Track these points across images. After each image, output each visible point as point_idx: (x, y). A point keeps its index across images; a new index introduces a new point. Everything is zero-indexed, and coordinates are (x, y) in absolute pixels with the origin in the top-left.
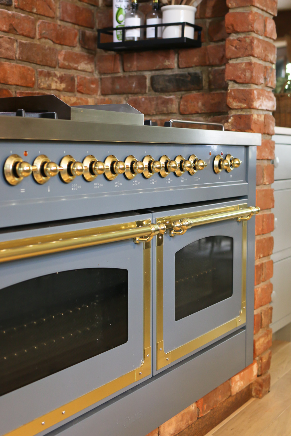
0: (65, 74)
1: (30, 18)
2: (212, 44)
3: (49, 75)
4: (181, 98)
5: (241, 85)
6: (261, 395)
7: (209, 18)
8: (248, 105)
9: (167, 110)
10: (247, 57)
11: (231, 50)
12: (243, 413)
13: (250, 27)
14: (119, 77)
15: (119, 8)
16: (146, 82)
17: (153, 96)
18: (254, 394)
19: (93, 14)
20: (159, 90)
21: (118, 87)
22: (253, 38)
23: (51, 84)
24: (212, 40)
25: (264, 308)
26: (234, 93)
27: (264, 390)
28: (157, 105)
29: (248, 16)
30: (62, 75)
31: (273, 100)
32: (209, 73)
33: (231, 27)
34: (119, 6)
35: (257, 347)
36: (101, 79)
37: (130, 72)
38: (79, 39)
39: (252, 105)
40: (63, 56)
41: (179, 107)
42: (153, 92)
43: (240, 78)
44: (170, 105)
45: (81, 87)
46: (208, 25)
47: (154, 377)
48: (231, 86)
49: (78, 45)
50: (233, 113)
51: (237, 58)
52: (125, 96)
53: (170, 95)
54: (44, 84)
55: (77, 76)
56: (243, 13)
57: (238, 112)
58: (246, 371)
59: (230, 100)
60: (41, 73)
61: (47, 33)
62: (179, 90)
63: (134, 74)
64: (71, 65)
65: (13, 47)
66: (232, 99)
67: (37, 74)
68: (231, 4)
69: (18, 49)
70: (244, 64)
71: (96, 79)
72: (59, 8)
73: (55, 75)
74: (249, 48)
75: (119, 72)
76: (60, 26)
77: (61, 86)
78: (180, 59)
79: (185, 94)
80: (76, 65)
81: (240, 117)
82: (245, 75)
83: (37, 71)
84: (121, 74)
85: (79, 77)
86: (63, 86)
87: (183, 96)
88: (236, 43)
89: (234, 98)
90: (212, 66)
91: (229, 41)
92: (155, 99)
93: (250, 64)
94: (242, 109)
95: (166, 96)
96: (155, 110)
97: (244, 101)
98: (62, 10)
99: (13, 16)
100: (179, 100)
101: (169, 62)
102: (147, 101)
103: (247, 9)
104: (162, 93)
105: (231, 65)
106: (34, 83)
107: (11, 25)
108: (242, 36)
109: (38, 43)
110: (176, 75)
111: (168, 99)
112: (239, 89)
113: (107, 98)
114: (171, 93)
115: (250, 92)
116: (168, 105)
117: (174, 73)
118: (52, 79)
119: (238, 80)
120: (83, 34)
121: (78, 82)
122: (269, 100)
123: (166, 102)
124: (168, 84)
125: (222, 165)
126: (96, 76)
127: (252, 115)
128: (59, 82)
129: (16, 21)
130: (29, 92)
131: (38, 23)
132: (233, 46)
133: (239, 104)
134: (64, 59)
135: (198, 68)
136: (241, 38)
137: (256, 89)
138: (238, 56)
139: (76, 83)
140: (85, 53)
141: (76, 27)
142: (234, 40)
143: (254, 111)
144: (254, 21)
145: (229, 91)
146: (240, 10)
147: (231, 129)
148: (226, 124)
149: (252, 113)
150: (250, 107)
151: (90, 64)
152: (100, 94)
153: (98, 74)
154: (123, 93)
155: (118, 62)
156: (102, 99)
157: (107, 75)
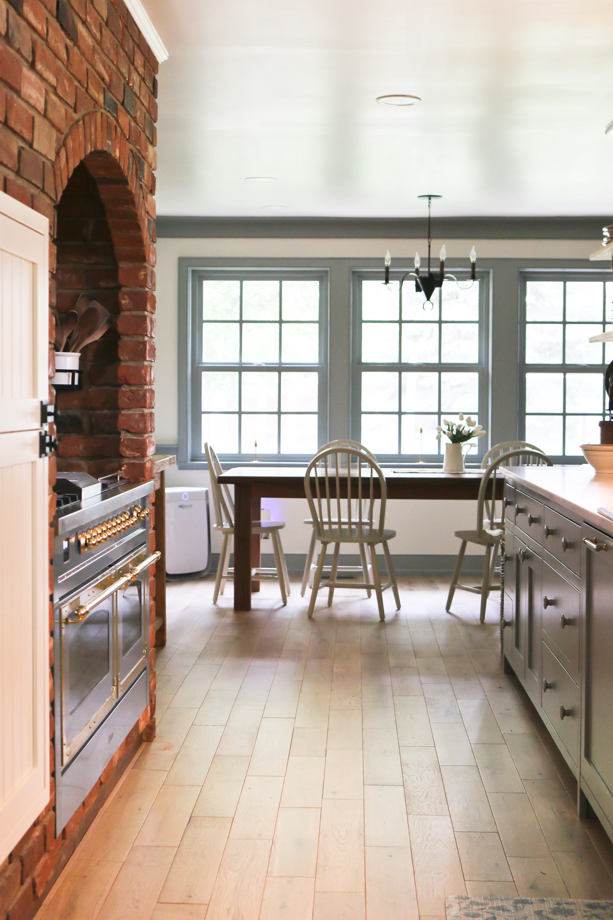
2: (93, 389)
5: (134, 435)
6: (151, 740)
7: (90, 361)
8: (141, 454)
10: (140, 409)
11: (123, 400)
13: (143, 381)
18: (144, 738)
22: (146, 391)
24: (93, 384)
27: (152, 735)
29: (141, 371)
32: (91, 416)
33: (123, 379)
39: (146, 454)
43: (133, 428)
46: (88, 368)
48: (124, 436)
50: (126, 461)
51: (129, 409)
56: (137, 367)
57: (130, 460)
59: (123, 449)
66: (125, 448)
68: (123, 356)
70: (137, 416)
78: (58, 401)
79: (64, 436)
81: (134, 465)
82: (138, 426)
87: (62, 439)
88: (128, 394)
89: (127, 447)
90: (93, 409)
91: (121, 392)
94: (135, 458)
97: (137, 450)
103: (140, 363)
105: (123, 415)
108: (134, 388)
112: (133, 439)
115: (143, 442)
119: (131, 430)
127: (145, 463)
132: (125, 397)
133: (132, 453)
135: (77, 410)
136: (134, 390)
137: (147, 438)
138: (131, 407)
142: (126, 391)
143: (146, 459)
144: (146, 374)
145: (122, 440)
146: (132, 364)
147: (124, 476)
148: (119, 472)
149: (145, 461)
150: (144, 455)
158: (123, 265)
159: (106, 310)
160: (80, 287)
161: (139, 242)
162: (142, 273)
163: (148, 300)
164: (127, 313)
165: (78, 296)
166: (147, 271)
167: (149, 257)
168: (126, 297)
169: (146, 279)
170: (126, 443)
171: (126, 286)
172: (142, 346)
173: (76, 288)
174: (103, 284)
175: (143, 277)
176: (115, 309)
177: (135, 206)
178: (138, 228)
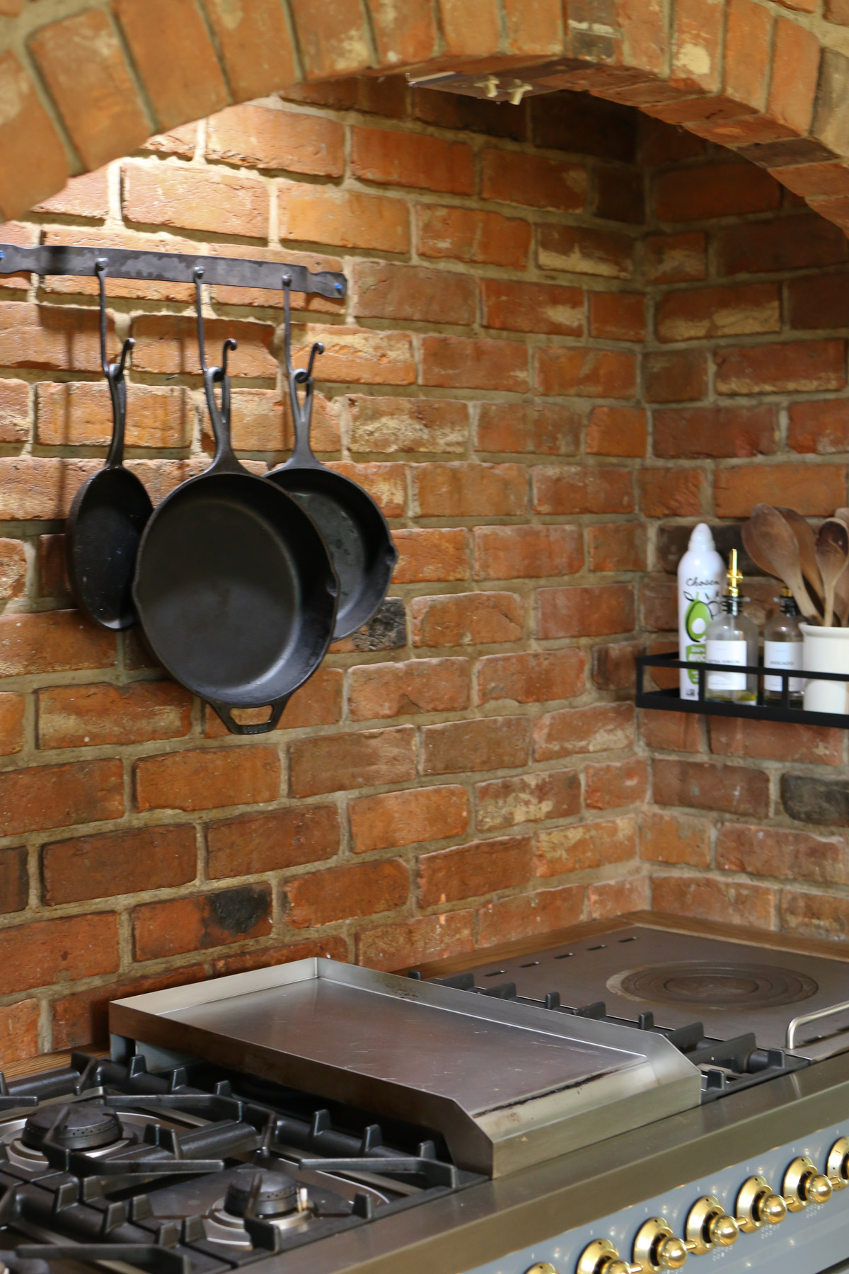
0: (550, 776)
1: (453, 663)
3: (507, 789)
9: (823, 876)
14: (699, 766)
15: (692, 600)
16: (767, 789)
17: (787, 831)
19: (630, 595)
20: (804, 815)
21: (695, 790)
23: (511, 814)
28: (796, 855)
30: (544, 780)
34: (694, 597)
36: (654, 761)
37: (727, 755)
38: (592, 670)
40: (546, 731)
42: (786, 819)
44: (830, 862)
45: (598, 794)
49: (588, 685)
52: (714, 814)
53: (833, 834)
54: (493, 818)
55: (586, 769)
60: (484, 792)
61: (501, 685)
63: (738, 762)
64: (569, 746)
65: (411, 749)
67: (475, 797)
69: (423, 751)
71: (638, 762)
72: (535, 609)
73: (524, 787)
75: (698, 752)
76: (536, 656)
77: (540, 809)
80: (583, 743)
83: (474, 788)
84: (702, 757)
85: (591, 771)
86: (547, 806)
92: (791, 838)
95: (821, 834)
96: (791, 868)
98: (543, 614)
99: (409, 672)
101: (826, 748)
102: (770, 842)
104: (811, 826)
106: (465, 824)
107: (404, 696)
109: (479, 718)
110: (846, 784)
111: (825, 845)
113: (668, 813)
114: (833, 828)
116: (825, 863)
117: (842, 778)
118: (516, 798)
120: (603, 658)
121: (588, 786)
123: (820, 852)
124: (825, 805)
126: (641, 751)
128: (534, 801)
129: (418, 682)
130: (451, 851)
131: (477, 667)
134: (550, 738)
139: (583, 788)
140: (607, 704)
141: (584, 641)
151: (622, 729)
152: (652, 801)
153: (647, 749)
154: (711, 808)
155: (696, 726)
156: (654, 815)
157: (670, 754)
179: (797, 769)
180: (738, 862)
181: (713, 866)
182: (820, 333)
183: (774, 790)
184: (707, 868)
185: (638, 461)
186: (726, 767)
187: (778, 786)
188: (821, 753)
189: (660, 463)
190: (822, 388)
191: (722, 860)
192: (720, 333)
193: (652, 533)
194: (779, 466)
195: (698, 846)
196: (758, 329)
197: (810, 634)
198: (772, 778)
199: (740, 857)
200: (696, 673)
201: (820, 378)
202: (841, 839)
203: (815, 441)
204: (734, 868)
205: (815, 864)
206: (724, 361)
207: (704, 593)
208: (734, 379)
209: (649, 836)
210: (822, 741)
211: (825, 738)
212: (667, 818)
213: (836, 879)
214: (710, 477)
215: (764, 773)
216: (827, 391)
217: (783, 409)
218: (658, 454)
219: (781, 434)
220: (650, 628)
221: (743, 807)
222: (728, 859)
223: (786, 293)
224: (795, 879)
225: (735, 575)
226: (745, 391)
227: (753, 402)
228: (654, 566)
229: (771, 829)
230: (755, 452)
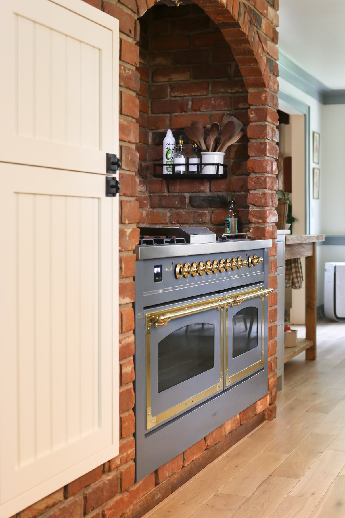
2: (235, 177)
4: (212, 212)
5: (258, 207)
6: (272, 418)
7: (232, 159)
8: (263, 221)
9: (202, 221)
10: (262, 189)
11: (251, 184)
12: (262, 427)
13: (264, 170)
14: (166, 196)
15: (168, 149)
16: (186, 200)
17: (191, 211)
18: (266, 418)
19: (146, 150)
20: (196, 206)
21: (164, 203)
22: (266, 177)
24: (234, 174)
25: (272, 357)
26: (253, 212)
27: (273, 415)
28: (194, 217)
29: (263, 163)
31: (276, 216)
32: (233, 196)
33: (251, 169)
34: (168, 148)
35: (270, 384)
36: (150, 196)
37: (173, 192)
38: (138, 169)
39: (266, 221)
41: (211, 219)
42: (191, 208)
43: (258, 203)
44: (204, 217)
46: (231, 164)
47: (224, 391)
48: (252, 208)
49: (138, 173)
50: (253, 225)
51: (255, 189)
52: (169, 209)
53: (204, 210)
56: (260, 160)
57: (256, 225)
58: (264, 399)
59: (251, 217)
62: (211, 207)
63: (177, 194)
66: (252, 217)
68: (251, 153)
70: (260, 194)
71: (147, 197)
74: (264, 183)
75: (165, 192)
78: (212, 186)
79: (215, 210)
81: (258, 228)
82: (261, 201)
84: (166, 194)
85: (138, 197)
87: (214, 212)
88: (254, 180)
89: (254, 216)
90: (235, 191)
91: (249, 178)
92: (193, 212)
93: (264, 194)
94: (259, 223)
95: (201, 211)
96: (193, 220)
97: (260, 218)
100: (210, 214)
101: (203, 187)
102: (186, 214)
103: (262, 158)
104: (198, 209)
105: (251, 194)
108: (258, 175)
110: (209, 196)
111: (202, 213)
112: (257, 210)
113: (155, 210)
114: (204, 209)
115: (264, 212)
117: (207, 195)
119: (256, 204)
120: (141, 166)
122: (274, 216)
123: (201, 215)
124: (203, 203)
125: (254, 262)
126: (147, 195)
127: (266, 227)
132: (252, 181)
133: (257, 220)
135: (224, 192)
136: (258, 177)
137: (268, 210)
138: (256, 188)
140: (141, 179)
142: (253, 178)
143: (266, 225)
144: (266, 166)
145: (250, 211)
146: (257, 158)
147: (251, 236)
148: (248, 233)
149: (266, 226)
150: (264, 222)
151: (144, 187)
152: (150, 208)
153: (149, 193)
154: (168, 208)
155: (165, 185)
156: (151, 211)
157: (156, 194)
158: (251, 90)
159: (240, 122)
160: (226, 109)
161: (258, 72)
162: (264, 95)
163: (268, 114)
164: (254, 123)
165: (224, 114)
166: (267, 94)
167: (268, 84)
168: (253, 112)
169: (266, 99)
170: (253, 213)
171: (253, 105)
172: (264, 146)
173: (223, 109)
174: (241, 106)
175: (264, 98)
176: (246, 122)
177: (250, 44)
178: (256, 61)
179: (194, 194)
180: (177, 221)
181: (169, 223)
182: (201, 81)
183: (187, 200)
184: (167, 224)
185: (147, 114)
186: (173, 196)
187: (188, 199)
188: (202, 189)
189: (153, 115)
190: (202, 94)
191: (172, 221)
192: (172, 80)
193: (150, 134)
194: (190, 115)
195: (165, 218)
196: (184, 79)
197: (204, 154)
198: (187, 197)
199: (177, 219)
200: (172, 166)
201: (201, 92)
202: (207, 211)
203: (200, 109)
204: (176, 222)
205: (200, 218)
206: (173, 88)
207: (172, 147)
208: (176, 92)
209: (150, 217)
210: (202, 186)
211: (203, 185)
212: (155, 211)
213: (206, 222)
214: (169, 118)
215: (185, 196)
216: (204, 95)
217: (190, 100)
218: (152, 113)
219: (190, 106)
220: (150, 160)
221: (178, 206)
222: (174, 220)
223: (191, 70)
224: (194, 223)
225: (181, 142)
226: (179, 95)
227: (181, 98)
228: (151, 143)
229: (187, 211)
230: (182, 111)
